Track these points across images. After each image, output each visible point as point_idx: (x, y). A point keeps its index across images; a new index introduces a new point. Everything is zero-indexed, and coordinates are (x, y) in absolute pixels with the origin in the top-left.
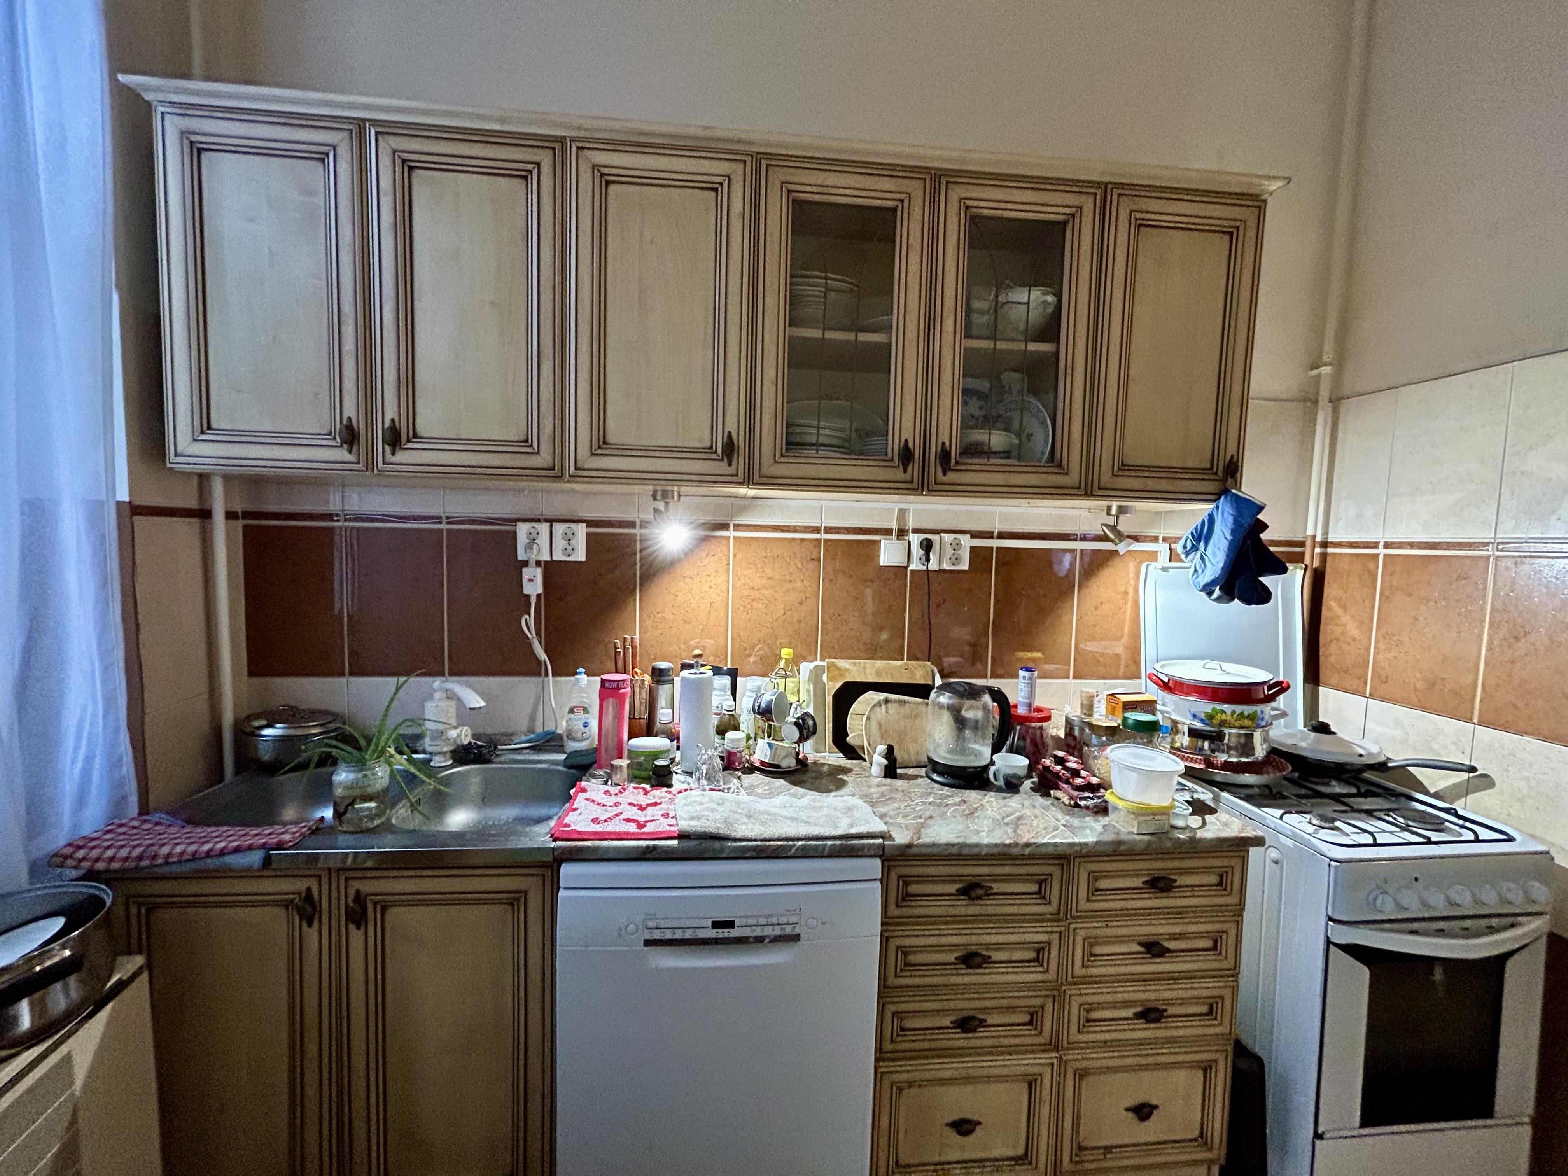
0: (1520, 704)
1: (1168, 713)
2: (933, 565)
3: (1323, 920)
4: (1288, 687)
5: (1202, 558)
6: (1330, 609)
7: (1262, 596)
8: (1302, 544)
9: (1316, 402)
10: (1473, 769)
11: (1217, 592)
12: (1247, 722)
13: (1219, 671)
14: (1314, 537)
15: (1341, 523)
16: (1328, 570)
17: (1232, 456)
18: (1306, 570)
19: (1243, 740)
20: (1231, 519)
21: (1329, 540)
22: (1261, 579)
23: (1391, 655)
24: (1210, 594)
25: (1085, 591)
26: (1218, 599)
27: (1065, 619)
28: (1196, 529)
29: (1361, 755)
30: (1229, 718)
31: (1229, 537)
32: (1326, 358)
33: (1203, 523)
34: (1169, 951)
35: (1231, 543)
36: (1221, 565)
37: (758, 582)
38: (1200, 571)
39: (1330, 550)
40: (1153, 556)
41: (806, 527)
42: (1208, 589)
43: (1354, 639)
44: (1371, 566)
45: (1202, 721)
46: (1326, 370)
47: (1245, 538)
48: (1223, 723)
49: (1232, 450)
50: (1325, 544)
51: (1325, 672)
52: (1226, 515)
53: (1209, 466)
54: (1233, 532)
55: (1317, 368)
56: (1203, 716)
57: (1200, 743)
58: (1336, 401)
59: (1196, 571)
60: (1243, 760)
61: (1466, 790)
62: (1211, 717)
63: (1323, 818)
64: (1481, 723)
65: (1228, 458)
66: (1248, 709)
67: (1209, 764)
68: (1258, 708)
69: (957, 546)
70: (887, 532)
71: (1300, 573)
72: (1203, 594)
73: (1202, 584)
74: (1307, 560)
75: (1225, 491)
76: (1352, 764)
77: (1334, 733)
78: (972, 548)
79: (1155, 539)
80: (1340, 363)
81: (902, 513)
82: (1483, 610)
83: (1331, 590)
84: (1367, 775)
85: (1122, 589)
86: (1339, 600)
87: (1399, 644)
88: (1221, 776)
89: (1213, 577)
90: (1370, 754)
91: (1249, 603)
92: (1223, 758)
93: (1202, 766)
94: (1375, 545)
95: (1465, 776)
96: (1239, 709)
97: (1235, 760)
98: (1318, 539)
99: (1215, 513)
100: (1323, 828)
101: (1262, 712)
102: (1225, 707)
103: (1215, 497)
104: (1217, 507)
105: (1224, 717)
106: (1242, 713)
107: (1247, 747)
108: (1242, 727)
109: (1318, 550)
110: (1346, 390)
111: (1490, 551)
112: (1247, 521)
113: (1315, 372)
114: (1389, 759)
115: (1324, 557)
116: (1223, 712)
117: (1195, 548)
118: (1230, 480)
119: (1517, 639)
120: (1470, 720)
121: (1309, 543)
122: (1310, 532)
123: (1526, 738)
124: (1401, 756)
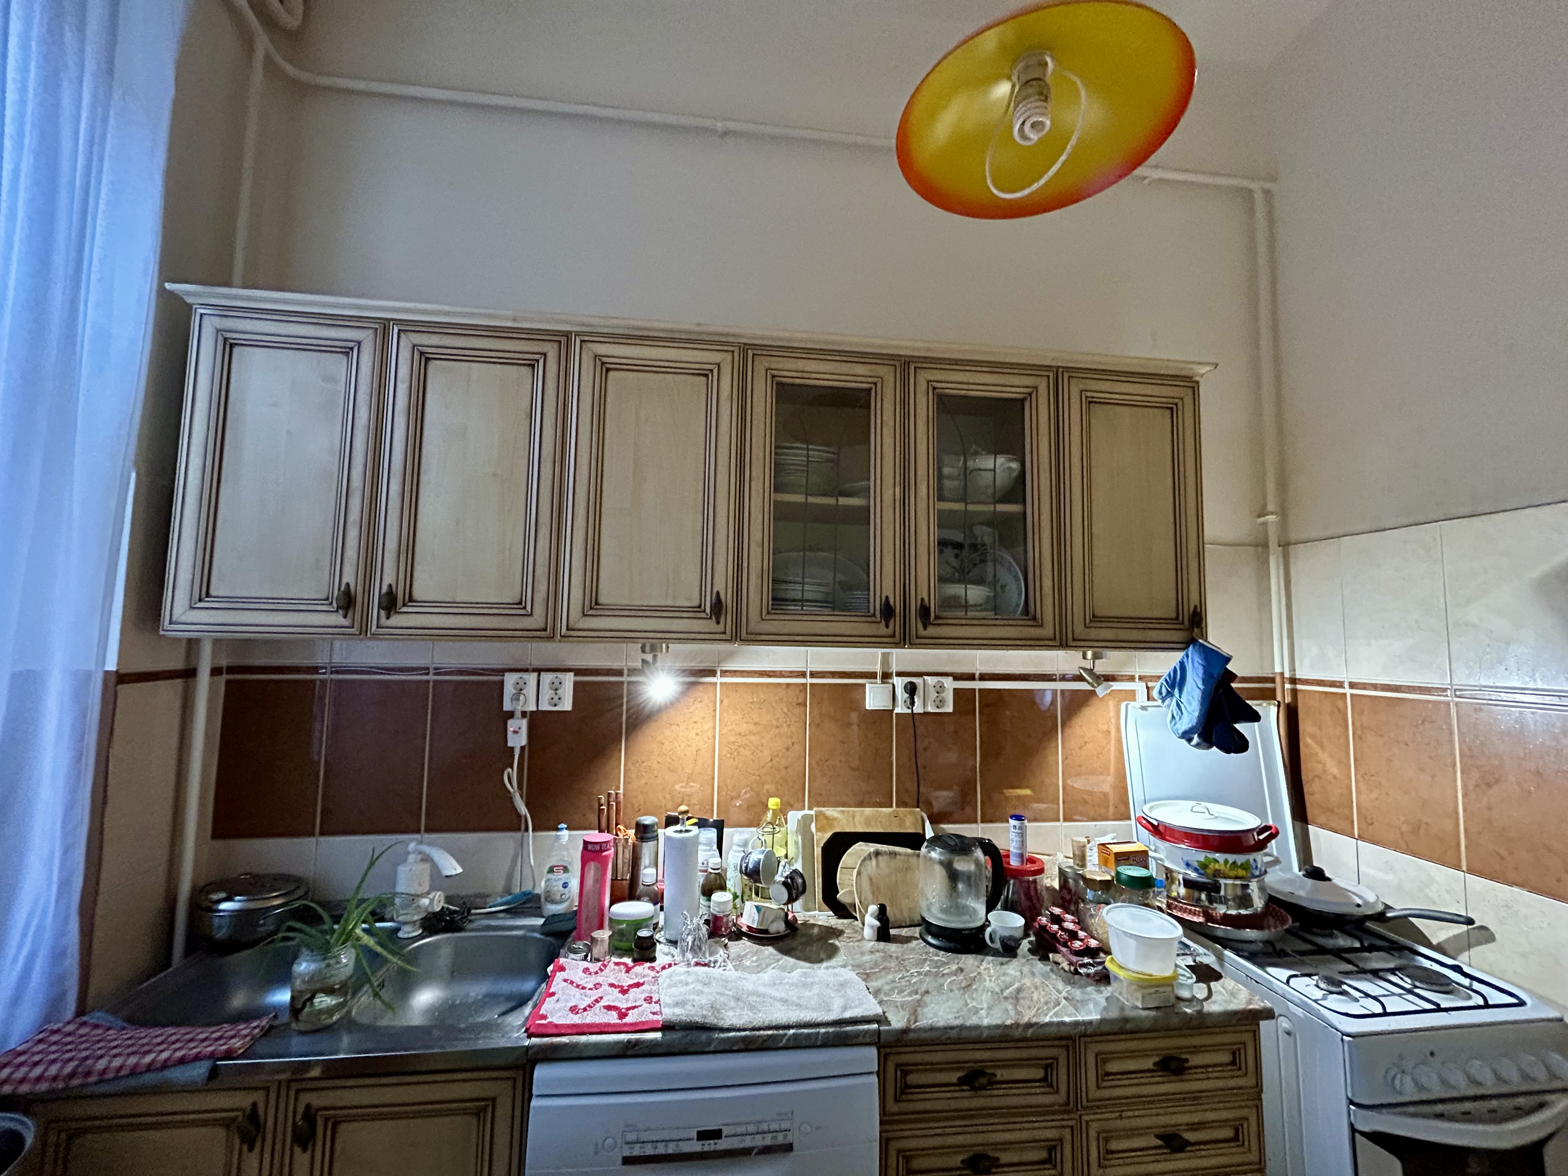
0: (1503, 852)
1: (1161, 860)
2: (918, 708)
3: (1344, 1102)
4: (1277, 833)
5: (1178, 705)
6: (1307, 745)
7: (1238, 745)
8: (1272, 680)
9: (1265, 545)
10: (1470, 921)
11: (1196, 739)
12: (1241, 873)
13: (1207, 815)
14: (1282, 674)
15: (1307, 661)
16: (1300, 705)
17: (1196, 607)
18: (1279, 706)
19: (1239, 892)
20: (1200, 670)
21: (1297, 677)
22: (1237, 726)
23: (1373, 796)
24: (1190, 740)
25: (1067, 730)
26: (1197, 746)
27: (1051, 759)
28: (1169, 675)
29: (1359, 906)
30: (1223, 867)
31: (1202, 687)
32: (1270, 508)
33: (1175, 670)
34: (1188, 1143)
35: (1204, 692)
36: (1197, 714)
37: (744, 727)
38: (1177, 718)
39: (1299, 687)
40: (1131, 695)
41: (791, 672)
42: (1187, 736)
43: (1335, 777)
44: (1340, 704)
45: (1196, 870)
46: (1271, 518)
47: (1217, 688)
48: (1217, 873)
49: (1194, 600)
50: (1293, 681)
51: (1311, 811)
52: (1196, 664)
53: (1173, 615)
54: (1204, 681)
55: (1264, 516)
56: (1196, 864)
57: (1196, 894)
58: (1285, 545)
59: (1173, 717)
60: (1243, 912)
61: (1467, 943)
62: (1204, 866)
63: (1330, 981)
64: (1470, 871)
65: (1192, 609)
66: (1240, 859)
67: (1209, 917)
68: (1251, 857)
69: (940, 689)
70: (872, 676)
71: (1273, 710)
72: (1184, 741)
73: (1180, 732)
74: (1279, 697)
75: (1192, 641)
76: (1351, 915)
77: (1329, 879)
78: (954, 689)
79: (1132, 678)
80: (1283, 512)
81: (886, 659)
82: (1453, 754)
83: (1306, 727)
84: (1368, 924)
85: (1105, 728)
86: (1313, 737)
87: (1379, 786)
88: (1222, 930)
89: (1190, 725)
90: (1366, 903)
91: (1228, 752)
92: (1221, 910)
93: (1201, 919)
94: (1341, 685)
95: (1464, 928)
96: (1231, 858)
97: (1233, 912)
98: (1287, 675)
99: (1185, 660)
100: (1331, 993)
101: (1255, 860)
102: (1217, 856)
103: (1184, 645)
104: (1187, 656)
105: (1217, 867)
106: (1234, 863)
107: (1245, 900)
108: (1236, 878)
109: (1288, 686)
110: (1293, 537)
111: (1448, 697)
112: (1217, 672)
113: (1262, 519)
114: (1388, 907)
115: (1294, 692)
116: (1216, 861)
117: (1170, 694)
118: (1196, 630)
119: (1489, 785)
120: (1458, 867)
121: (1278, 679)
122: (1278, 669)
123: (1516, 889)
124: (1400, 905)
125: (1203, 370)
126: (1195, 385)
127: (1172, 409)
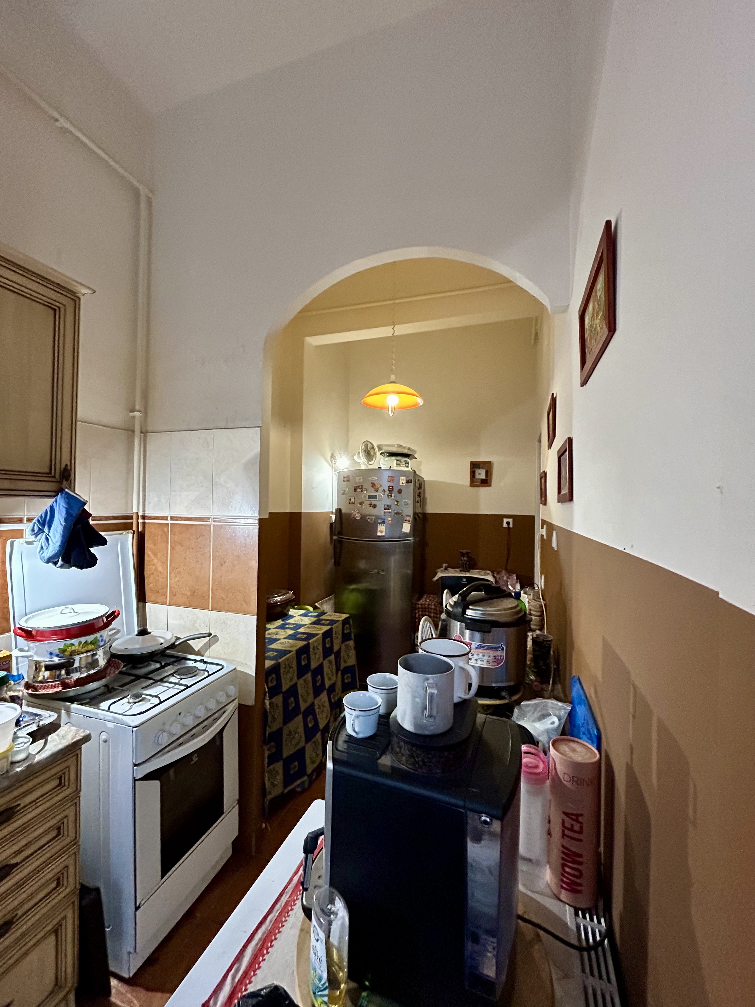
0: (224, 597)
1: (31, 656)
3: (132, 766)
4: (119, 614)
5: (47, 539)
6: (149, 555)
7: (91, 561)
8: (131, 518)
9: (133, 431)
10: (210, 635)
11: (60, 562)
12: (90, 647)
13: (73, 614)
14: (137, 513)
15: (151, 505)
16: (146, 532)
17: (66, 465)
18: (134, 534)
19: (89, 660)
20: (64, 511)
21: (146, 515)
22: (92, 550)
23: (177, 579)
24: (55, 563)
26: (61, 567)
28: (41, 517)
29: (162, 644)
30: (77, 648)
31: (64, 524)
32: (137, 407)
33: (46, 512)
35: (65, 528)
36: (59, 544)
38: (45, 548)
39: (147, 521)
40: (19, 534)
42: (52, 560)
43: (160, 573)
44: (166, 530)
45: (57, 656)
46: (137, 414)
47: (75, 524)
48: (73, 653)
49: (66, 460)
50: (144, 517)
51: (148, 594)
52: (61, 507)
53: (47, 470)
54: (66, 520)
55: (133, 412)
56: (57, 652)
57: (58, 672)
58: (145, 432)
59: (42, 548)
60: (92, 672)
61: (207, 646)
62: (63, 651)
63: (136, 696)
64: (212, 609)
65: (63, 466)
66: (90, 638)
67: (65, 685)
68: (98, 635)
71: (130, 536)
72: (51, 564)
73: (46, 558)
74: (134, 528)
75: (61, 490)
76: (159, 650)
77: (150, 633)
79: (20, 521)
80: (145, 412)
82: (210, 552)
83: (148, 544)
84: (168, 651)
86: (151, 549)
87: (179, 573)
88: (72, 692)
89: (53, 553)
90: (166, 641)
91: (82, 568)
92: (76, 676)
93: (60, 689)
94: (166, 518)
95: (208, 638)
96: (83, 639)
97: (84, 675)
98: (140, 514)
99: (54, 505)
100: (135, 703)
101: (101, 636)
102: (73, 641)
103: (55, 493)
104: (56, 501)
105: (73, 648)
106: (86, 642)
107: (94, 663)
108: (87, 652)
109: (140, 521)
110: (150, 429)
111: (211, 523)
112: (75, 512)
113: (132, 414)
114: (178, 638)
115: (144, 524)
116: (73, 645)
117: (41, 531)
118: (65, 483)
119: (222, 565)
120: (208, 609)
121: (135, 517)
122: (135, 510)
123: (228, 613)
124: (183, 636)
125: (84, 291)
126: (77, 300)
127: (55, 310)
